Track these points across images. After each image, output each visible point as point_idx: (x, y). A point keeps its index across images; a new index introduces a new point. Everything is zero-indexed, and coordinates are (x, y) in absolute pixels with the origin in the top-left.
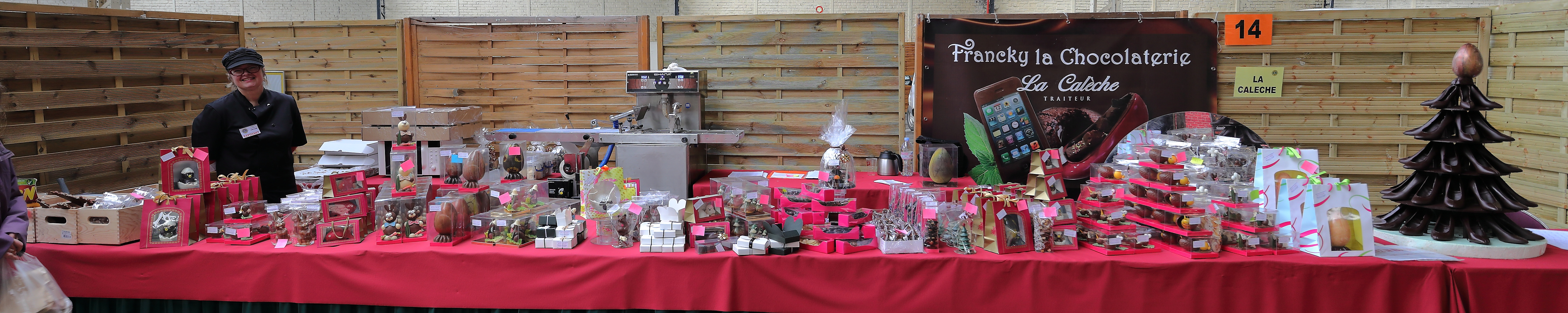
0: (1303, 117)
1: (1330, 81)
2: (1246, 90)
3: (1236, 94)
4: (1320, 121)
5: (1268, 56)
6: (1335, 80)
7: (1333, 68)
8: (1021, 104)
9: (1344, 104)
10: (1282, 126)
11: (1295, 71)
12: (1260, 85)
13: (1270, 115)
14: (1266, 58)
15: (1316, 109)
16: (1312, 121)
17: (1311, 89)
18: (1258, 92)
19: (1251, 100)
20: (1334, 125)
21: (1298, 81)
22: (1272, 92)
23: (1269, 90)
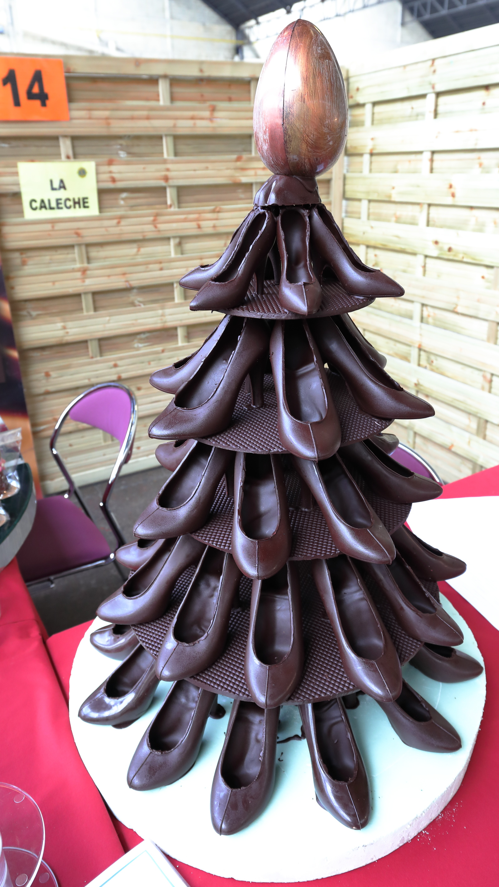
0: (135, 245)
1: (162, 183)
2: (43, 206)
3: (29, 214)
4: (158, 249)
5: (68, 142)
6: (171, 182)
7: (165, 162)
9: (185, 220)
10: (107, 263)
11: (114, 168)
12: (62, 194)
13: (88, 245)
14: (65, 146)
15: (149, 230)
16: (147, 250)
17: (141, 199)
18: (61, 208)
19: (53, 222)
20: (176, 253)
21: (119, 185)
22: (85, 207)
23: (79, 203)
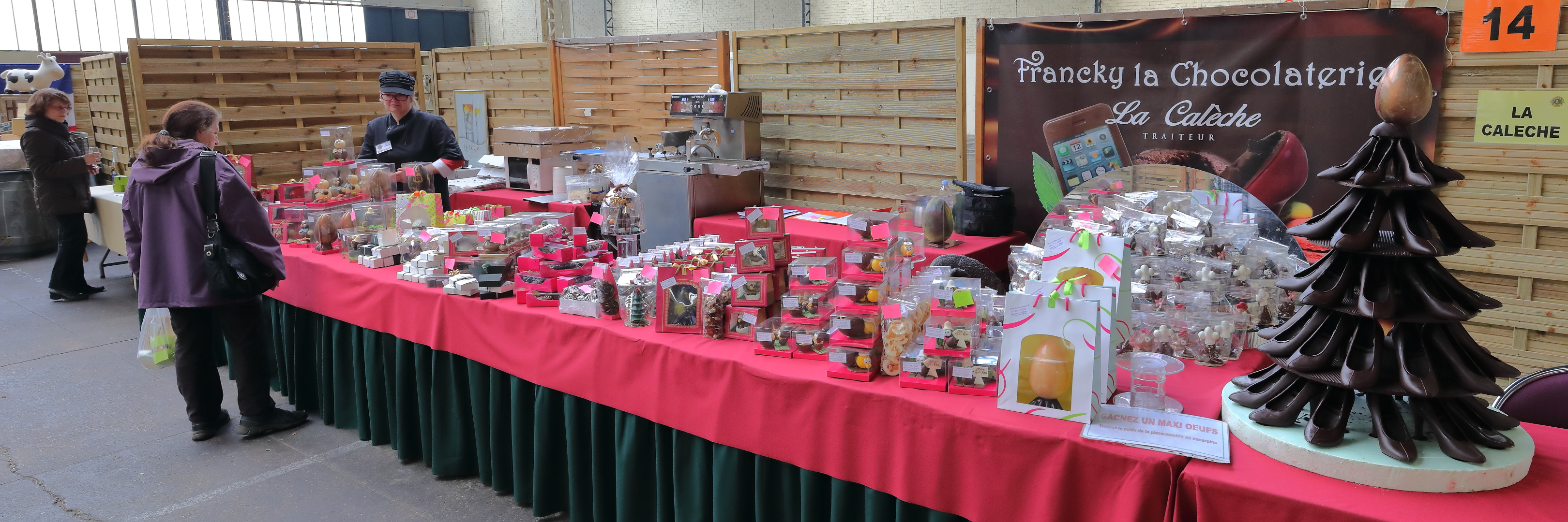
2: (1498, 131)
3: (1479, 138)
5: (1548, 71)
8: (1110, 142)
12: (1526, 122)
13: (1545, 176)
14: (1542, 75)
18: (1522, 136)
19: (1505, 148)
22: (1552, 136)
23: (1546, 132)
